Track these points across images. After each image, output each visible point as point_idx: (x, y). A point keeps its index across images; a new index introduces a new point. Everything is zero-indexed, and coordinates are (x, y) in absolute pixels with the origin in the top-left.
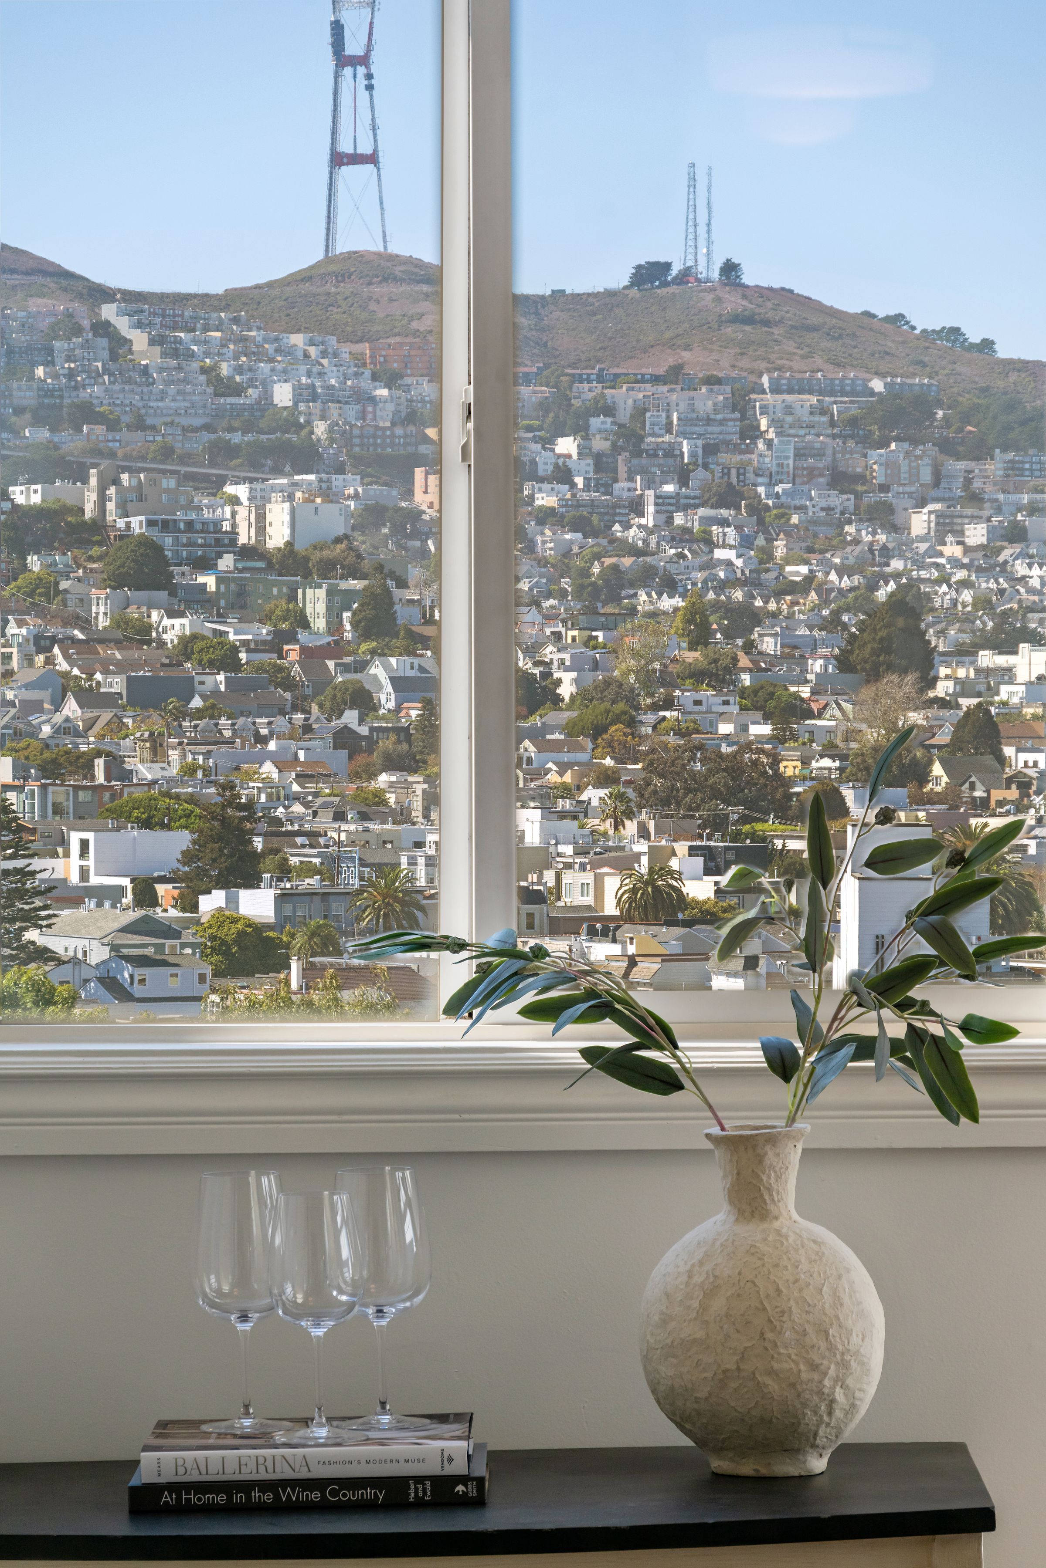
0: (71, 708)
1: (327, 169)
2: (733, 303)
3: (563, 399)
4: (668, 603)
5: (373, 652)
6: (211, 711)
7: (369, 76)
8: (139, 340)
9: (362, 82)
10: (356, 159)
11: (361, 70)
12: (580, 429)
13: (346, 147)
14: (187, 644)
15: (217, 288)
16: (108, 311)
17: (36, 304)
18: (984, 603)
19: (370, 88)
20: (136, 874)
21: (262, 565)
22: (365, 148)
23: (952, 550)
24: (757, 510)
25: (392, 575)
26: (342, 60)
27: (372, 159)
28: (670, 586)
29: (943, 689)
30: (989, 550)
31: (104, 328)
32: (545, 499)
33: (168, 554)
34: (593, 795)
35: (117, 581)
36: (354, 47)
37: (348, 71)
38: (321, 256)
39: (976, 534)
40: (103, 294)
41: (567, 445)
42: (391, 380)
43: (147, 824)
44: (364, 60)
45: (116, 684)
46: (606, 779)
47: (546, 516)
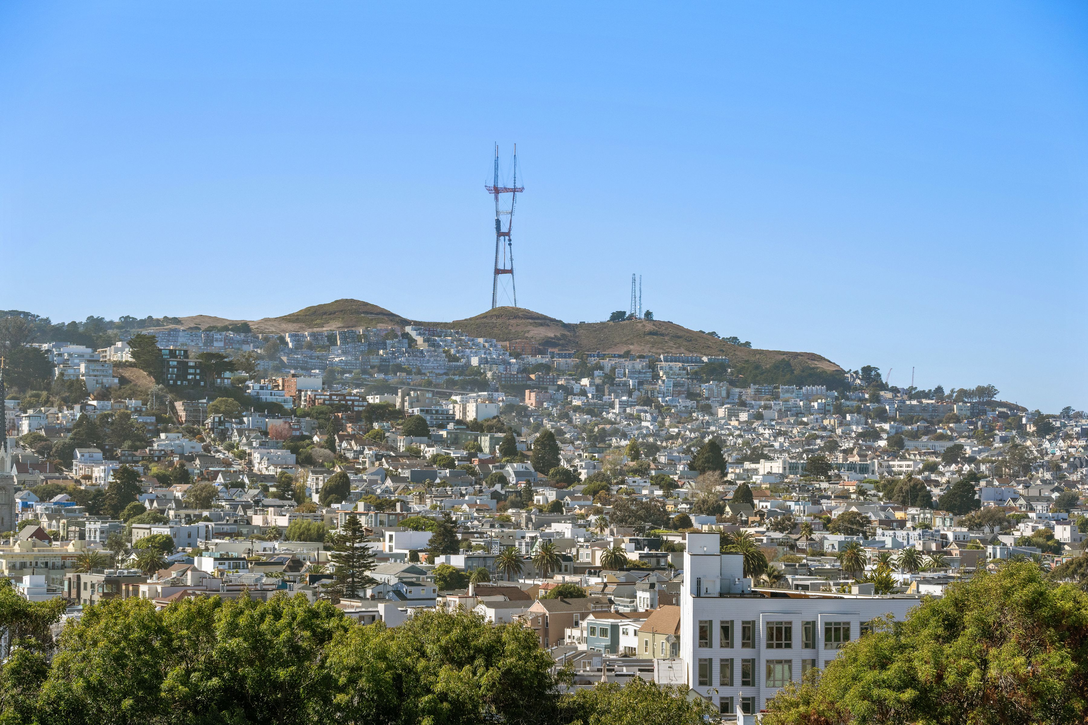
0: (389, 483)
1: (493, 275)
2: (649, 327)
3: (584, 364)
4: (624, 443)
5: (507, 461)
6: (443, 484)
7: (510, 240)
8: (420, 340)
9: (507, 242)
10: (505, 271)
11: (507, 238)
12: (590, 375)
13: (501, 267)
14: (435, 459)
15: (450, 320)
16: (408, 329)
17: (381, 326)
18: (747, 443)
19: (510, 244)
20: (411, 548)
21: (465, 427)
22: (508, 267)
23: (734, 423)
24: (659, 407)
25: (515, 431)
26: (500, 234)
27: (511, 271)
28: (624, 436)
29: (730, 477)
30: (748, 423)
31: (406, 335)
32: (577, 402)
33: (428, 423)
34: (592, 518)
35: (408, 433)
36: (504, 229)
37: (502, 238)
38: (490, 308)
39: (744, 416)
40: (406, 322)
41: (585, 381)
42: (517, 356)
43: (416, 529)
44: (508, 234)
45: (406, 473)
46: (598, 512)
47: (577, 409)
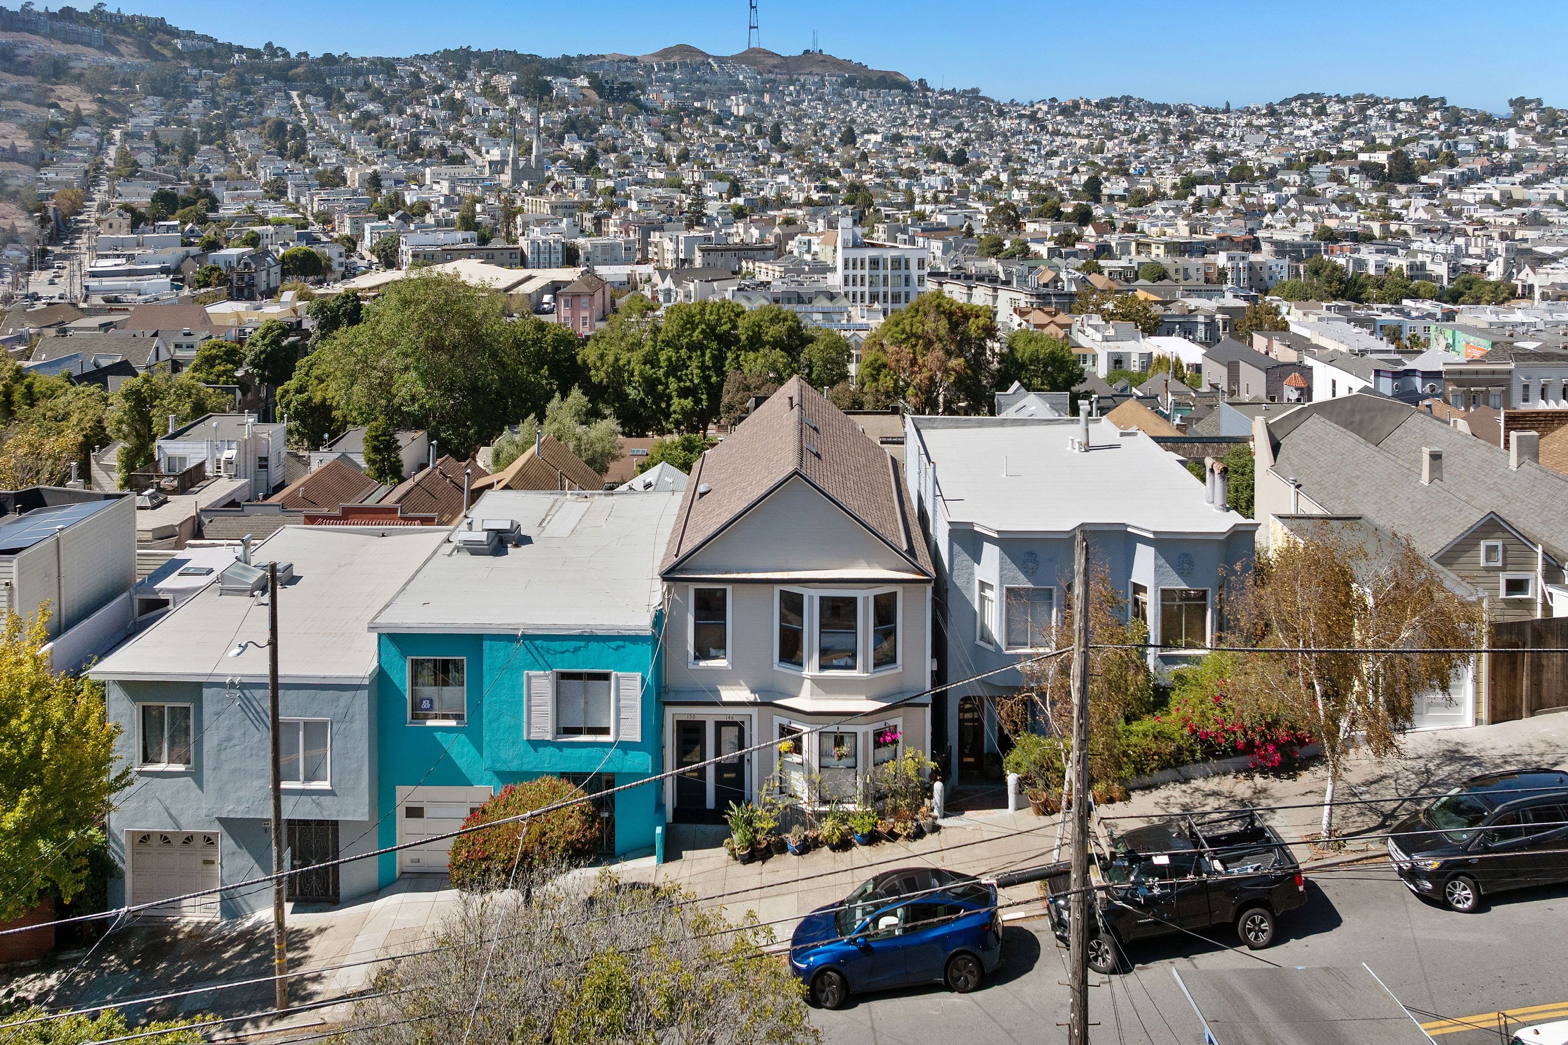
0: (706, 151)
1: (749, 31)
2: (821, 58)
3: (791, 78)
4: (810, 122)
5: (758, 138)
6: (730, 152)
7: (757, 11)
8: (716, 66)
9: (755, 12)
10: (754, 27)
11: (755, 10)
12: (794, 85)
13: (752, 25)
14: (726, 137)
15: (729, 55)
16: (710, 60)
17: (697, 59)
18: (866, 121)
19: (757, 13)
20: (720, 193)
21: (738, 119)
22: (756, 25)
23: (860, 110)
24: (825, 101)
26: (752, 7)
27: (757, 27)
28: (810, 118)
29: (858, 145)
30: (867, 110)
31: (709, 64)
32: (788, 100)
33: (722, 116)
34: (797, 171)
35: (714, 123)
37: (753, 9)
38: (748, 48)
39: (864, 106)
40: (709, 56)
41: (792, 88)
42: (760, 74)
43: (720, 180)
44: (756, 7)
45: (713, 146)
46: (799, 167)
47: (788, 103)
